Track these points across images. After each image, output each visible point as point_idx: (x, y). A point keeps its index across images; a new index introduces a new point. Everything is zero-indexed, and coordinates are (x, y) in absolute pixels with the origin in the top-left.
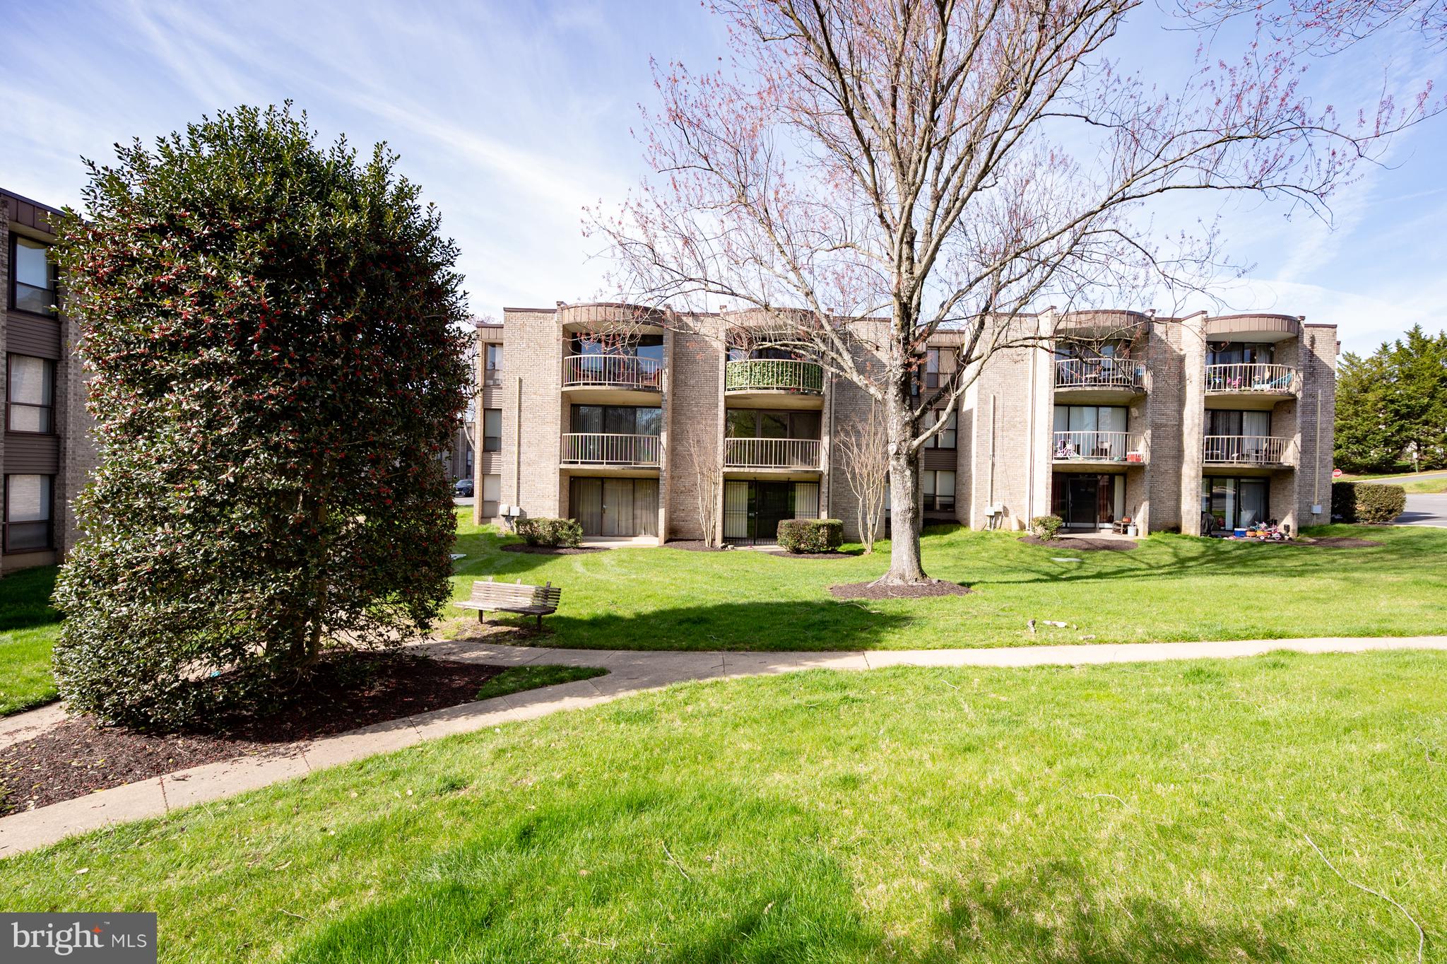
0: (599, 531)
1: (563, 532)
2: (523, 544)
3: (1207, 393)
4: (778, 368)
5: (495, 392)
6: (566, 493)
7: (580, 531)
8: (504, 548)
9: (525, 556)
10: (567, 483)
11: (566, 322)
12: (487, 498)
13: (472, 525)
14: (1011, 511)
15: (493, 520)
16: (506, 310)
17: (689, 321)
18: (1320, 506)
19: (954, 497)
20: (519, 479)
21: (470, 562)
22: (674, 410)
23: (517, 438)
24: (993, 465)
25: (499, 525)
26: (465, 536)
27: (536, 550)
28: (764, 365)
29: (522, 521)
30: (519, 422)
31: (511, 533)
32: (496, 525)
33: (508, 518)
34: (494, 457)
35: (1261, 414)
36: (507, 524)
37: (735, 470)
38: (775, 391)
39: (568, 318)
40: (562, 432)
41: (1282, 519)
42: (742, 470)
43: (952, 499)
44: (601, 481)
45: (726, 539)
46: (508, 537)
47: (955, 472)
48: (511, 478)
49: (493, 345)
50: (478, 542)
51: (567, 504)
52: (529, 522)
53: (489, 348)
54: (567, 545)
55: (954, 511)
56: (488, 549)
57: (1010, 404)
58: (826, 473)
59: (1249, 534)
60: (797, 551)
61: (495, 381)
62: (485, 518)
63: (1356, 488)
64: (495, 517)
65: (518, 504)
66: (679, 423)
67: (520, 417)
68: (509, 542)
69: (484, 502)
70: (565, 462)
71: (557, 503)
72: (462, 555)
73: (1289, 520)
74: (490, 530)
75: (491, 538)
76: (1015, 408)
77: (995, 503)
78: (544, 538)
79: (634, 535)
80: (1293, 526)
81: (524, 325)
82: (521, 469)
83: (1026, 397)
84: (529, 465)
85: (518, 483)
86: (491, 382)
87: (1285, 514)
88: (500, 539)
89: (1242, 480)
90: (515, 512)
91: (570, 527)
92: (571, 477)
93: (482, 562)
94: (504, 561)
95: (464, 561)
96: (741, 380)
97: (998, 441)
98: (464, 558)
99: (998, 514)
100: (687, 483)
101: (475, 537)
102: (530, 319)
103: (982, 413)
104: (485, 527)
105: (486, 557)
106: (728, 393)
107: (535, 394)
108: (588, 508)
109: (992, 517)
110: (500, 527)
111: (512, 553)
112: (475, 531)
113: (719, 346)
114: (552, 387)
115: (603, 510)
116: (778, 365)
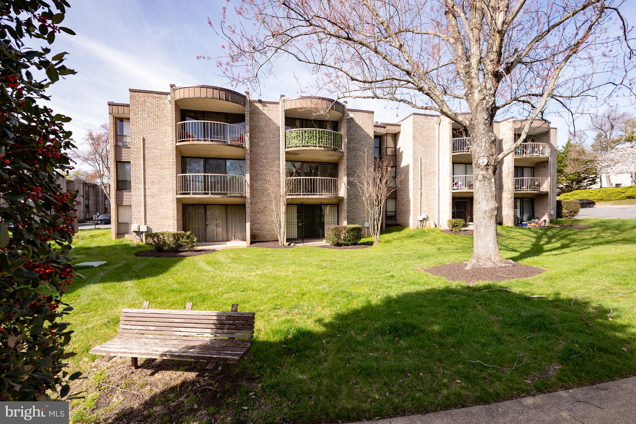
0: (205, 239)
1: (183, 241)
2: (152, 250)
3: (515, 157)
4: (319, 134)
5: (124, 150)
6: (181, 215)
7: (195, 239)
8: (137, 254)
9: (158, 260)
10: (181, 208)
11: (177, 98)
12: (121, 220)
13: (110, 239)
14: (430, 218)
15: (126, 236)
16: (131, 90)
17: (259, 105)
18: (553, 211)
19: (395, 212)
20: (145, 206)
21: (111, 268)
22: (251, 161)
23: (142, 179)
24: (421, 194)
25: (131, 239)
26: (105, 247)
27: (163, 254)
28: (310, 132)
29: (149, 234)
30: (144, 167)
31: (141, 243)
32: (129, 239)
33: (138, 233)
34: (126, 194)
35: (529, 169)
36: (137, 237)
37: (294, 197)
38: (318, 148)
39: (179, 95)
40: (177, 174)
41: (542, 217)
42: (299, 197)
43: (394, 213)
44: (205, 206)
45: (288, 240)
46: (139, 247)
47: (396, 199)
48: (139, 206)
49: (121, 120)
50: (116, 251)
51: (181, 222)
52: (157, 235)
53: (118, 121)
54: (186, 249)
55: (396, 219)
56: (124, 256)
57: (428, 162)
58: (346, 198)
59: (528, 224)
60: (338, 245)
61: (124, 143)
62: (120, 234)
63: (562, 203)
64: (127, 233)
65: (145, 224)
66: (255, 169)
67: (144, 164)
68: (141, 249)
69: (119, 224)
70: (180, 194)
71: (176, 221)
72: (104, 263)
73: (546, 217)
74: (125, 242)
75: (127, 248)
76: (430, 164)
77: (423, 214)
78: (169, 245)
79: (228, 240)
80: (548, 220)
81: (145, 101)
82: (147, 199)
83: (435, 158)
84: (153, 197)
85: (145, 209)
86: (120, 144)
87: (544, 215)
88: (133, 248)
89: (524, 200)
90: (144, 229)
91: (188, 237)
92: (183, 205)
93: (121, 267)
94: (141, 266)
95: (105, 268)
96: (296, 141)
97: (423, 181)
98: (105, 265)
99: (424, 219)
100: (261, 206)
101: (114, 248)
102: (150, 99)
103: (415, 165)
104: (120, 240)
105: (124, 262)
106: (287, 150)
107: (155, 149)
108: (197, 224)
109: (421, 221)
110: (132, 239)
111: (146, 258)
112: (113, 243)
113: (280, 121)
114: (167, 144)
115: (206, 225)
116: (319, 132)
